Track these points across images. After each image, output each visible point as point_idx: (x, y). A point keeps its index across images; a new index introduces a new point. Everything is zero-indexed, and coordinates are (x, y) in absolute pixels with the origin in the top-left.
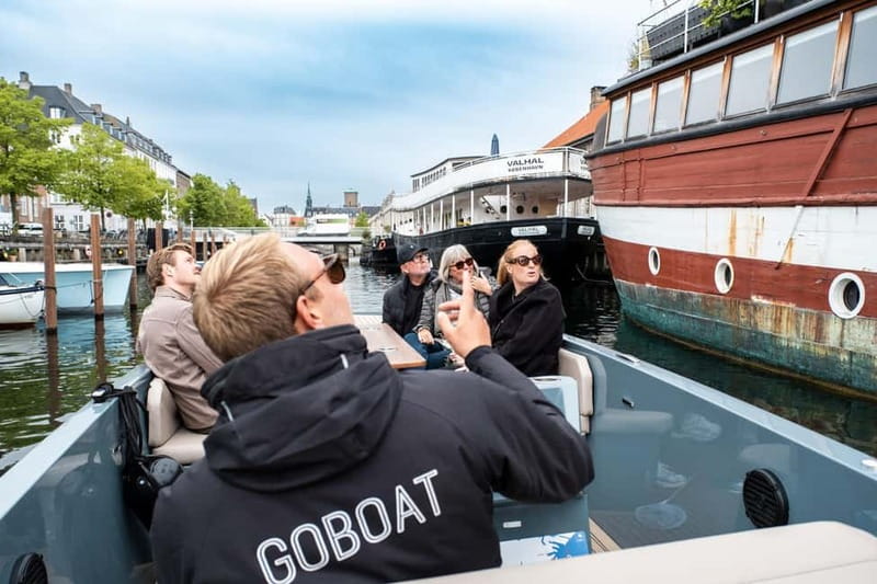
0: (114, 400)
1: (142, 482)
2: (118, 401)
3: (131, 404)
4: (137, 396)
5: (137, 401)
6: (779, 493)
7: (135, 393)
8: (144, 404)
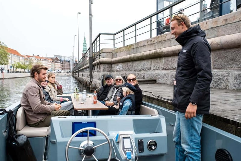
0: (6, 114)
1: (14, 144)
2: (7, 115)
3: (12, 116)
4: (14, 113)
5: (14, 115)
6: (230, 157)
7: (13, 112)
8: (16, 116)
